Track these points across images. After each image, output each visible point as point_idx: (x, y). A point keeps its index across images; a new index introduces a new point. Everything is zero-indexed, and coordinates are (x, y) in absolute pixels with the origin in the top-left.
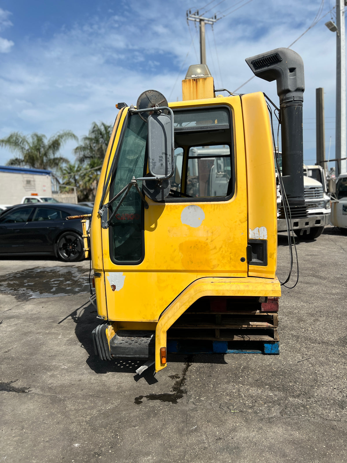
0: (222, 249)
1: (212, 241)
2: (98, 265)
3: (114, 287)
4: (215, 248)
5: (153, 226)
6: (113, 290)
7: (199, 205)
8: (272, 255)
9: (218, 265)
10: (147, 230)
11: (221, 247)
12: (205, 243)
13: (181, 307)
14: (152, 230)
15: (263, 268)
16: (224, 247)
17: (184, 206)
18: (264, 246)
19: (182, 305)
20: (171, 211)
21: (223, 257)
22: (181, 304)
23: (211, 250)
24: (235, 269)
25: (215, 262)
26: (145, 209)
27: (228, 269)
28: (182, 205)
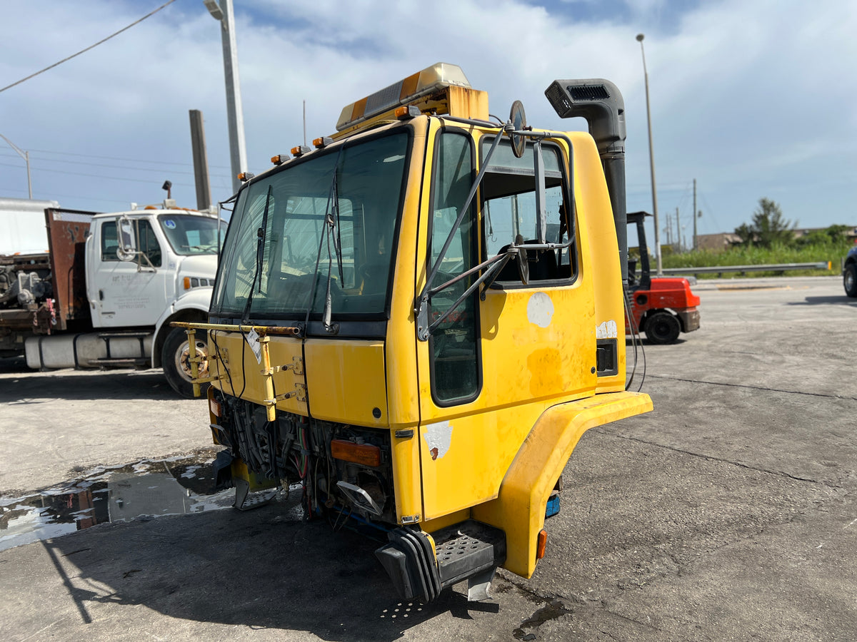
0: (573, 358)
1: (563, 347)
2: (410, 415)
3: (435, 451)
4: (567, 357)
5: (492, 331)
6: (434, 458)
7: (546, 292)
8: (622, 358)
9: (570, 383)
10: (485, 338)
11: (573, 355)
12: (556, 351)
13: (562, 455)
14: (492, 337)
15: (613, 378)
16: (575, 354)
17: (530, 294)
18: (614, 346)
19: (564, 452)
20: (514, 302)
21: (575, 371)
22: (562, 451)
23: (563, 361)
24: (585, 386)
25: (566, 380)
26: (480, 301)
27: (579, 387)
28: (527, 293)
